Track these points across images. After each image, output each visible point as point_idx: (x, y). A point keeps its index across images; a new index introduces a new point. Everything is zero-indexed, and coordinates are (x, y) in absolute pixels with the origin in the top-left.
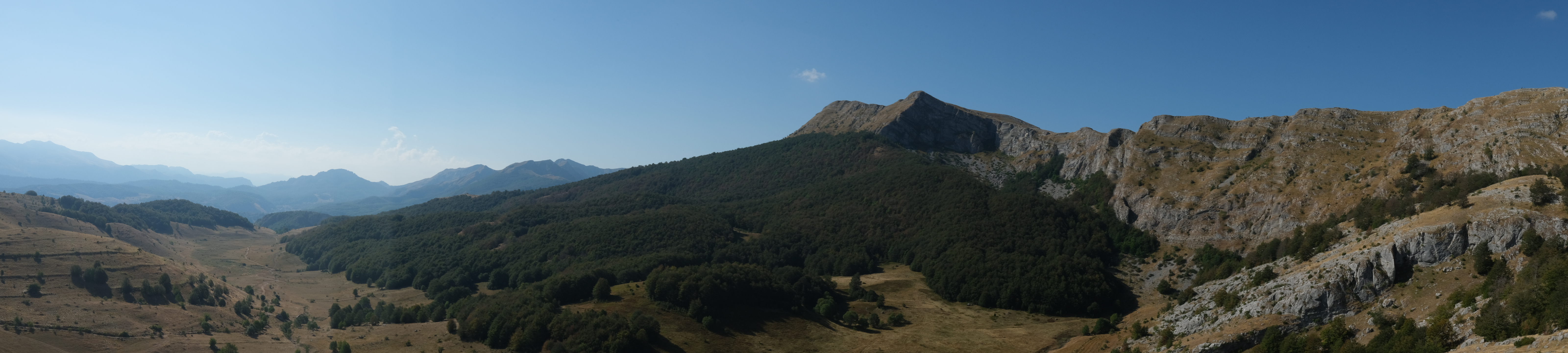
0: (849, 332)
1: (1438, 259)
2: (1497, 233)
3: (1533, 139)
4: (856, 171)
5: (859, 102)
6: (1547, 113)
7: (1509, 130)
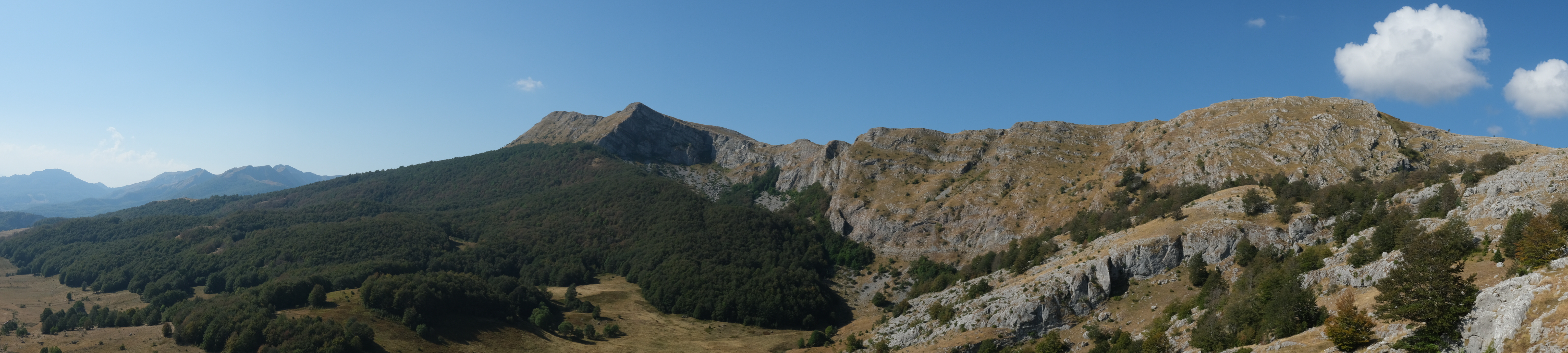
0: (564, 343)
1: (1152, 271)
2: (1211, 244)
3: (1244, 150)
4: (573, 182)
5: (577, 113)
6: (1257, 123)
7: (1220, 142)
